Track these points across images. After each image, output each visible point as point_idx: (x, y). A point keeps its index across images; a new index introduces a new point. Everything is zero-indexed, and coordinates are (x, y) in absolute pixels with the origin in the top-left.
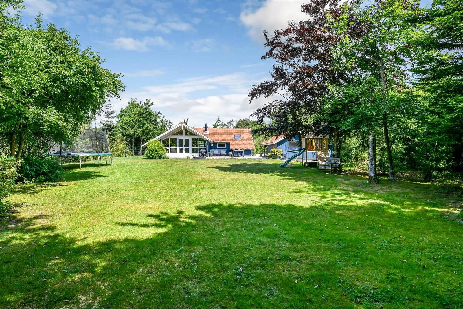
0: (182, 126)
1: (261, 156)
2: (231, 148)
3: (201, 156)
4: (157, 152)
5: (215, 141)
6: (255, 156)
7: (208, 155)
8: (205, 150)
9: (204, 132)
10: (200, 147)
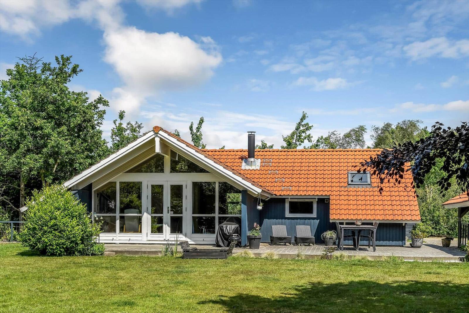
0: (157, 140)
1: (446, 246)
2: (333, 217)
3: (222, 245)
4: (60, 232)
5: (278, 191)
6: (419, 247)
7: (244, 241)
8: (237, 226)
9: (244, 164)
10: (219, 213)
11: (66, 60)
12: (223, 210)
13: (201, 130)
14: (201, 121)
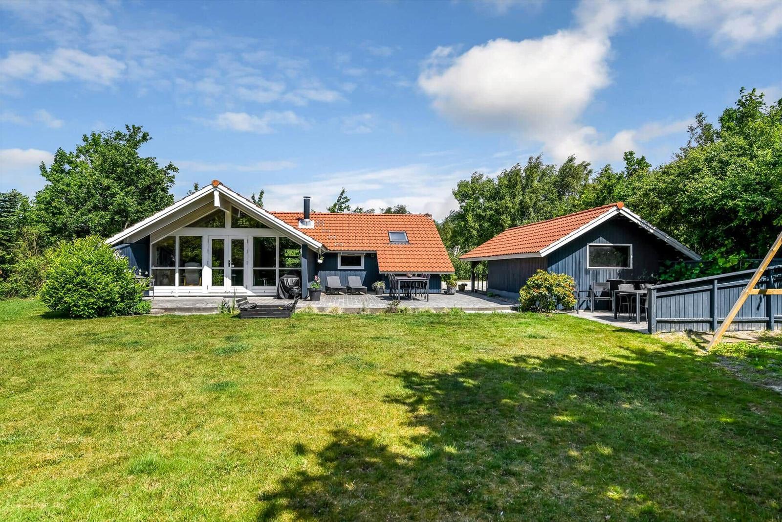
0: (216, 194)
2: (382, 268)
3: (283, 297)
4: (89, 290)
5: (332, 248)
6: (453, 294)
7: (305, 293)
8: (298, 278)
9: (300, 224)
10: (280, 267)
11: (137, 130)
12: (282, 264)
13: (262, 200)
14: (262, 193)
